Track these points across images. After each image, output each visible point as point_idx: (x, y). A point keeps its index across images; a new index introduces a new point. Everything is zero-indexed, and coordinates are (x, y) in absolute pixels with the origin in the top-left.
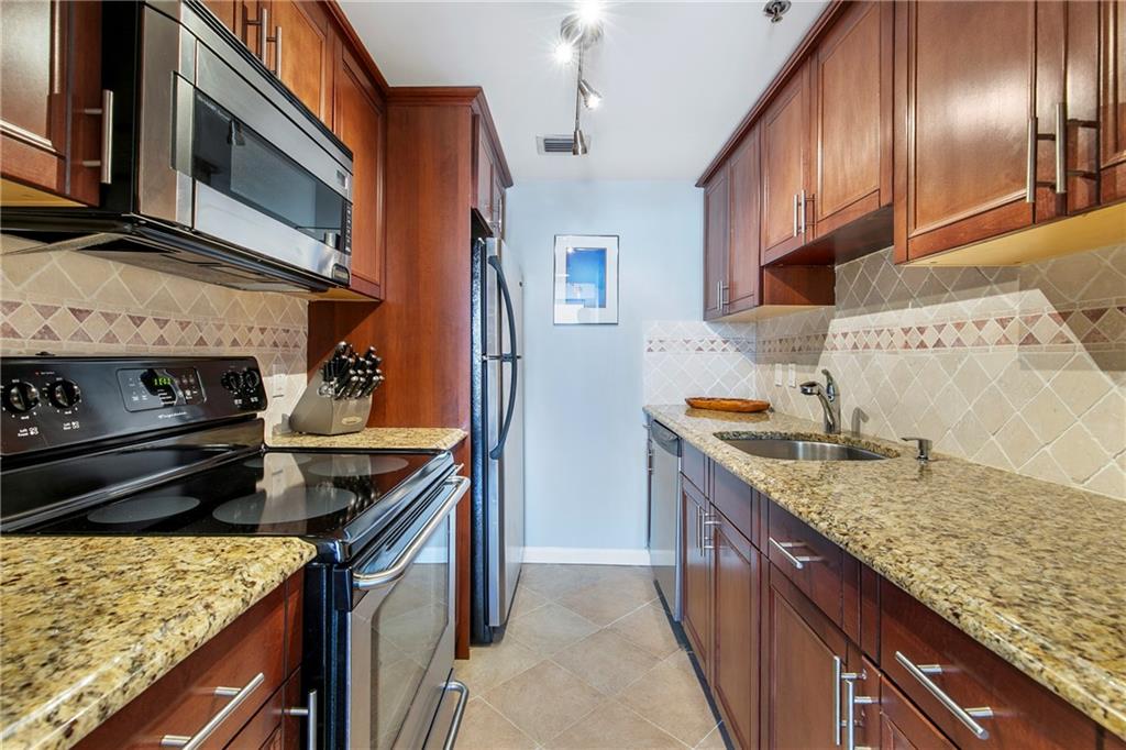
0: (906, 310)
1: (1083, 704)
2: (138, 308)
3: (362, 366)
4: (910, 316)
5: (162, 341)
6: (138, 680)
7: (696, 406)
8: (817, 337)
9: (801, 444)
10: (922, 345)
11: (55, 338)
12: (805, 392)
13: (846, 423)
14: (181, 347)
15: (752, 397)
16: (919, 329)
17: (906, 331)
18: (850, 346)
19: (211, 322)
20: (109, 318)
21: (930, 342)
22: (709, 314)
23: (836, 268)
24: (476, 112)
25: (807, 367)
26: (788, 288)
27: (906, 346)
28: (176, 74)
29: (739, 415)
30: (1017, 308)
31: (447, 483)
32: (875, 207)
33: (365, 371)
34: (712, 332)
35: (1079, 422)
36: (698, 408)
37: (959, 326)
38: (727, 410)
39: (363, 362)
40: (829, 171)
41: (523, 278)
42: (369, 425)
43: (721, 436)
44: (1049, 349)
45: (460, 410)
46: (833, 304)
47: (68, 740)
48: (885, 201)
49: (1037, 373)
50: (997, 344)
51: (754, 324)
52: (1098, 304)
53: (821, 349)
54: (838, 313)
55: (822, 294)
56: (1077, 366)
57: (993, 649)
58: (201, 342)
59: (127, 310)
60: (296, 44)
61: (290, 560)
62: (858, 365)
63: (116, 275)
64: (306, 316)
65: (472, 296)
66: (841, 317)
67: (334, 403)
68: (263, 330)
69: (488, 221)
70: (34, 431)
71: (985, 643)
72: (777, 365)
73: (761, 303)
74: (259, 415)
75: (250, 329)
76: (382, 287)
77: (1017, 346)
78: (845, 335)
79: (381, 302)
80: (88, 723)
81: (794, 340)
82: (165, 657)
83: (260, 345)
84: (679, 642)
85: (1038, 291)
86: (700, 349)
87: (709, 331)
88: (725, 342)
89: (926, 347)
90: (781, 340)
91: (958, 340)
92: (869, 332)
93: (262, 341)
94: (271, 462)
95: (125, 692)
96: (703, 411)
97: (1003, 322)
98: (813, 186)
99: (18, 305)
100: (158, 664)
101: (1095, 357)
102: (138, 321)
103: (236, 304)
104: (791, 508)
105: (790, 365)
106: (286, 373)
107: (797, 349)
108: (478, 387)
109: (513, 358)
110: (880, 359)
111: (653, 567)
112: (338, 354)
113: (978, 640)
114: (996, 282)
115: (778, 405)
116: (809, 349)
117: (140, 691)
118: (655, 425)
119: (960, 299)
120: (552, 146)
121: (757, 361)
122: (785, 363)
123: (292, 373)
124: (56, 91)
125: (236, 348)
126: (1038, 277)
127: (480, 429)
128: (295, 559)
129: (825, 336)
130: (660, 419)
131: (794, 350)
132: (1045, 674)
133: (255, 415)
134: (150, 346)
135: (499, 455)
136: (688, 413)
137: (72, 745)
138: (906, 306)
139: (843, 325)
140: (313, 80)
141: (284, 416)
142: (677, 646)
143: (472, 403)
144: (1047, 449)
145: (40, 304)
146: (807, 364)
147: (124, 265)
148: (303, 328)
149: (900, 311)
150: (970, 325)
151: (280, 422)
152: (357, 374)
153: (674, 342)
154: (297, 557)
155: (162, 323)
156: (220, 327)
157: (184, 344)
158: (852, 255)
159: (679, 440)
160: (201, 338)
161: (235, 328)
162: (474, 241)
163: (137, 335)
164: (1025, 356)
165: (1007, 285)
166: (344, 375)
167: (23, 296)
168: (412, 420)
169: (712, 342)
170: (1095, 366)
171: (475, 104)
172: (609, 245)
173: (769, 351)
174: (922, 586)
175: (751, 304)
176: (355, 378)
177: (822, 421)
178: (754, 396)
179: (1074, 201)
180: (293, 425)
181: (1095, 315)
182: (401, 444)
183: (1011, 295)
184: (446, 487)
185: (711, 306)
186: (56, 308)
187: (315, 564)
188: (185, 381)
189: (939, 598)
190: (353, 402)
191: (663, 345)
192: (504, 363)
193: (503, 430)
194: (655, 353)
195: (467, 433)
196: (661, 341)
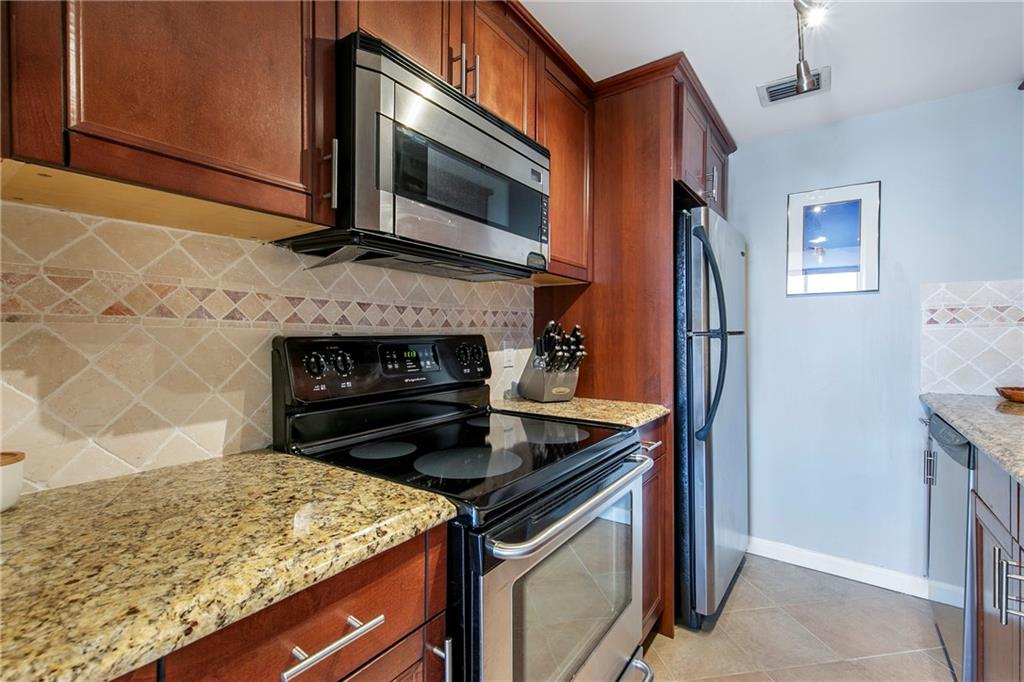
2: (402, 301)
3: (566, 342)
5: (418, 324)
6: (256, 600)
7: (1014, 399)
11: (349, 323)
14: (432, 328)
19: (453, 309)
20: (383, 308)
24: (680, 80)
28: (378, 114)
31: (626, 461)
33: (569, 347)
39: (569, 339)
41: (747, 246)
42: (577, 394)
45: (662, 386)
47: (187, 637)
58: (447, 324)
59: (394, 302)
60: (499, 66)
61: (426, 517)
63: (386, 277)
64: (533, 300)
67: (545, 374)
68: (495, 313)
70: (323, 388)
74: (487, 382)
75: (485, 313)
76: (590, 271)
79: (590, 283)
80: (205, 627)
82: (283, 585)
83: (493, 326)
93: (495, 322)
94: (495, 421)
95: (242, 608)
99: (327, 302)
100: (277, 591)
102: (401, 309)
103: (473, 294)
106: (515, 348)
109: (723, 334)
111: (932, 603)
112: (548, 332)
117: (257, 610)
120: (777, 93)
123: (520, 348)
124: (305, 148)
125: (474, 328)
127: (686, 407)
128: (431, 517)
130: (943, 413)
133: (484, 382)
134: (410, 327)
135: (706, 435)
136: (1001, 408)
137: (190, 642)
140: (516, 95)
141: (513, 383)
145: (340, 300)
147: (391, 270)
148: (530, 310)
151: (510, 388)
152: (562, 350)
153: (977, 309)
154: (434, 515)
155: (418, 310)
156: (460, 312)
157: (434, 326)
159: (970, 445)
160: (447, 321)
161: (472, 313)
163: (401, 320)
166: (552, 351)
167: (330, 296)
168: (617, 394)
171: (677, 73)
176: (560, 353)
180: (521, 392)
182: (594, 417)
184: (625, 464)
186: (349, 303)
187: (457, 523)
188: (426, 354)
190: (562, 375)
191: (955, 315)
192: (712, 340)
193: (711, 410)
194: (942, 326)
195: (669, 410)
196: (952, 309)
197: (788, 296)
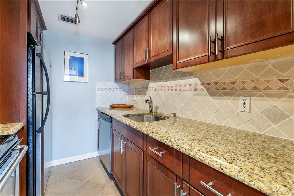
0: (168, 82)
1: (270, 194)
4: (169, 83)
7: (113, 107)
8: (145, 88)
9: (145, 116)
10: (172, 90)
12: (146, 102)
13: (154, 110)
15: (127, 104)
16: (171, 86)
17: (168, 87)
18: (154, 90)
21: (174, 89)
22: (116, 80)
23: (151, 70)
25: (143, 96)
26: (140, 74)
27: (168, 90)
29: (126, 109)
30: (193, 82)
31: (14, 150)
32: (167, 54)
34: (117, 86)
35: (206, 108)
36: (114, 107)
37: (180, 86)
38: (122, 108)
40: (154, 44)
43: (124, 116)
44: (200, 92)
46: (150, 80)
48: (170, 53)
49: (197, 97)
50: (189, 90)
51: (128, 84)
52: (209, 82)
53: (146, 91)
54: (151, 82)
55: (147, 77)
56: (205, 95)
57: (236, 179)
62: (156, 95)
65: (27, 68)
66: (152, 83)
69: (36, 41)
71: (233, 177)
72: (134, 95)
73: (133, 78)
77: (193, 91)
78: (153, 87)
81: (139, 88)
84: (110, 179)
85: (197, 79)
86: (113, 91)
87: (115, 86)
88: (120, 89)
89: (173, 91)
90: (135, 89)
91: (180, 89)
92: (159, 87)
96: (115, 108)
97: (190, 85)
98: (149, 48)
101: (209, 93)
104: (157, 139)
105: (138, 95)
107: (140, 91)
108: (30, 105)
109: (48, 93)
110: (162, 93)
113: (231, 176)
114: (188, 76)
115: (135, 106)
116: (143, 91)
118: (101, 114)
119: (181, 80)
120: (64, 19)
121: (128, 94)
122: (137, 94)
126: (197, 76)
127: (32, 122)
129: (147, 88)
131: (139, 91)
132: (255, 185)
135: (41, 131)
138: (168, 81)
139: (152, 85)
142: (110, 180)
143: (27, 111)
144: (199, 114)
146: (143, 95)
149: (167, 82)
150: (183, 86)
153: (106, 88)
158: (155, 67)
159: (111, 118)
162: (28, 46)
164: (195, 93)
165: (191, 77)
169: (117, 89)
170: (209, 95)
172: (85, 57)
173: (132, 91)
174: (208, 161)
175: (130, 78)
177: (149, 110)
178: (128, 103)
179: (218, 57)
181: (209, 84)
183: (192, 79)
185: (117, 78)
189: (214, 164)
191: (102, 89)
192: (44, 95)
193: (43, 122)
194: (100, 92)
195: (25, 124)
196: (102, 88)
197: (64, 81)
